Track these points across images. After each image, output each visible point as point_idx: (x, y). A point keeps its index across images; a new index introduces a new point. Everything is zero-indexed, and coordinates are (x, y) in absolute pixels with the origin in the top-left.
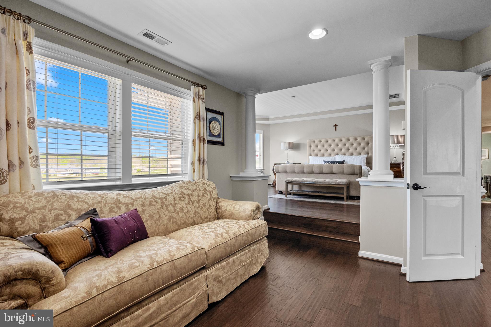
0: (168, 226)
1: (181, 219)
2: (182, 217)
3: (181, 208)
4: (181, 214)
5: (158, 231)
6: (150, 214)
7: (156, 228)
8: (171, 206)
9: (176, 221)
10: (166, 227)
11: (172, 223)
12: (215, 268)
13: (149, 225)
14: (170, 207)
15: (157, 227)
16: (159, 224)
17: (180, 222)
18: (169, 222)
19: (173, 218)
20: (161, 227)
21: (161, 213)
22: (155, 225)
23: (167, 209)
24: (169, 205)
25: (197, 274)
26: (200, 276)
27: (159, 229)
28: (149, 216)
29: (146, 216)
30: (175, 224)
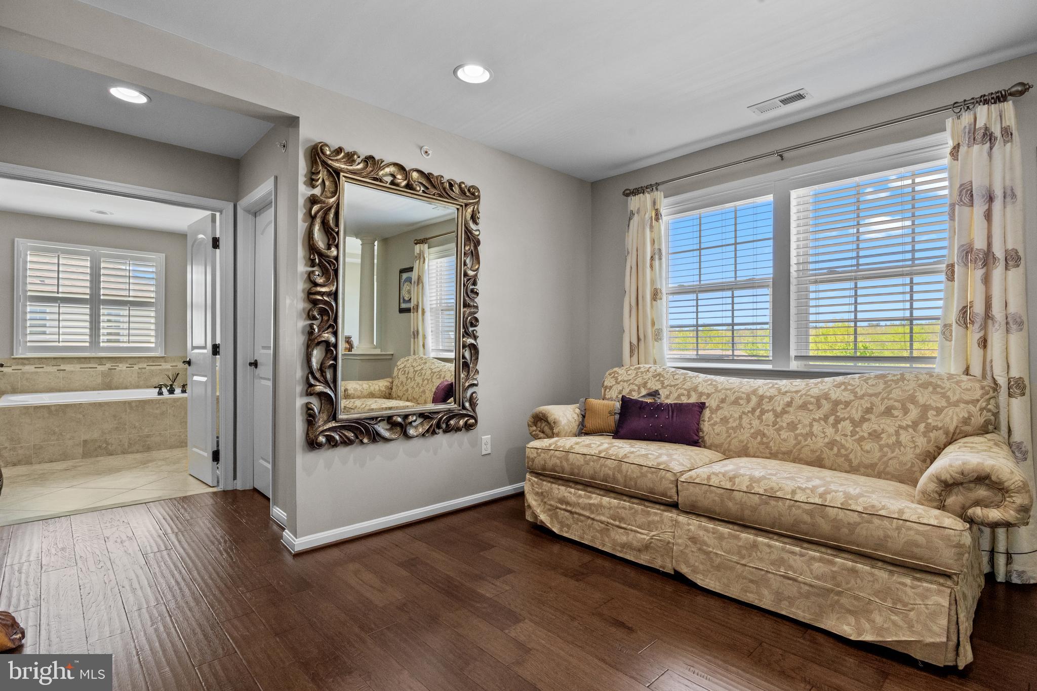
0: (749, 445)
1: (780, 443)
2: (785, 440)
3: (793, 422)
4: (784, 434)
5: (729, 446)
6: (725, 417)
7: (725, 440)
8: (771, 413)
9: (768, 443)
10: (744, 446)
11: (759, 443)
12: (698, 522)
13: (716, 431)
14: (769, 416)
15: (729, 439)
16: (733, 435)
17: (776, 448)
18: (752, 439)
19: (764, 435)
20: (735, 442)
21: (745, 421)
22: (725, 435)
23: (760, 418)
24: (768, 411)
25: (662, 507)
26: (666, 514)
27: (730, 443)
28: (721, 419)
29: (717, 417)
30: (763, 447)
